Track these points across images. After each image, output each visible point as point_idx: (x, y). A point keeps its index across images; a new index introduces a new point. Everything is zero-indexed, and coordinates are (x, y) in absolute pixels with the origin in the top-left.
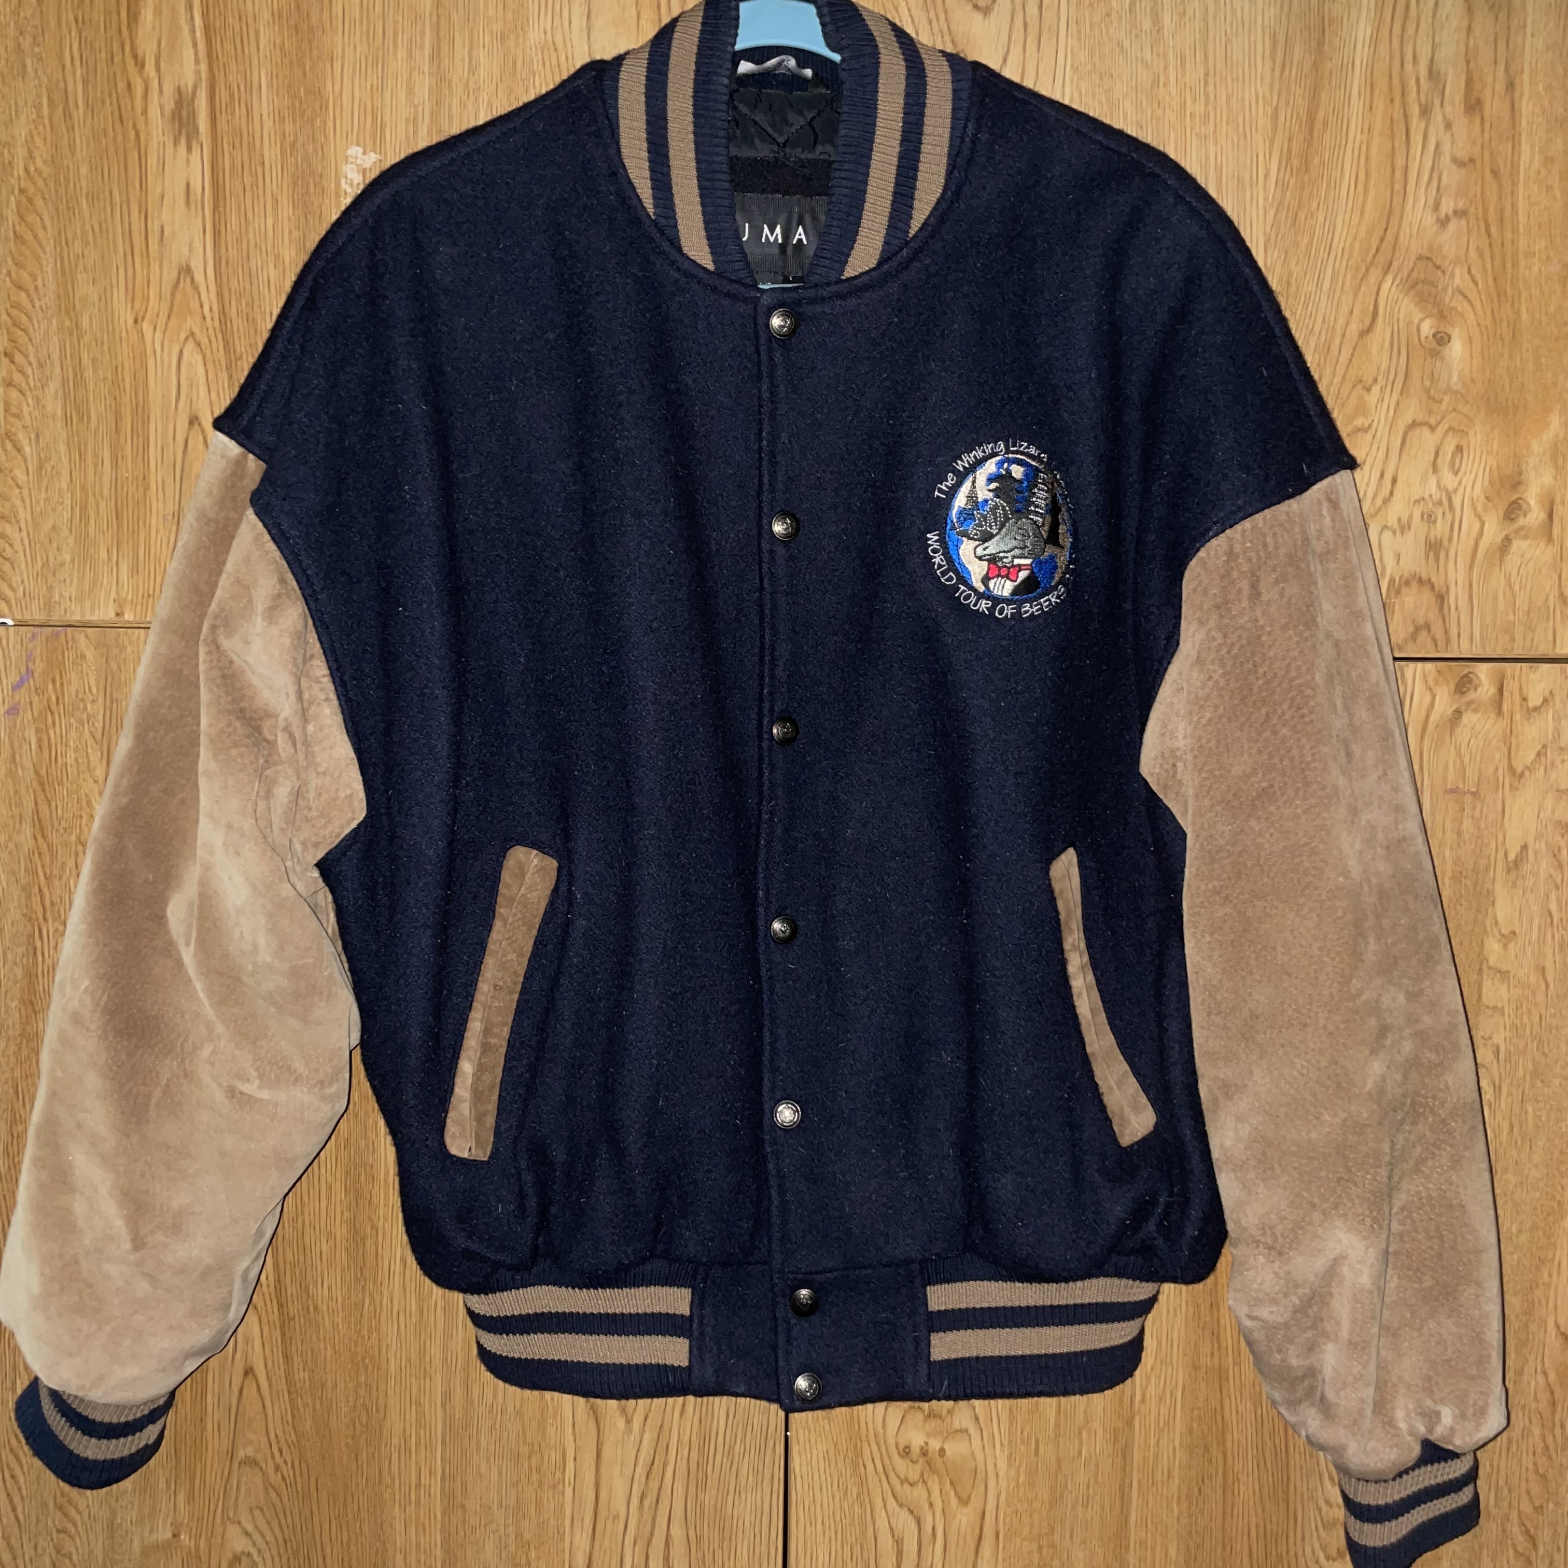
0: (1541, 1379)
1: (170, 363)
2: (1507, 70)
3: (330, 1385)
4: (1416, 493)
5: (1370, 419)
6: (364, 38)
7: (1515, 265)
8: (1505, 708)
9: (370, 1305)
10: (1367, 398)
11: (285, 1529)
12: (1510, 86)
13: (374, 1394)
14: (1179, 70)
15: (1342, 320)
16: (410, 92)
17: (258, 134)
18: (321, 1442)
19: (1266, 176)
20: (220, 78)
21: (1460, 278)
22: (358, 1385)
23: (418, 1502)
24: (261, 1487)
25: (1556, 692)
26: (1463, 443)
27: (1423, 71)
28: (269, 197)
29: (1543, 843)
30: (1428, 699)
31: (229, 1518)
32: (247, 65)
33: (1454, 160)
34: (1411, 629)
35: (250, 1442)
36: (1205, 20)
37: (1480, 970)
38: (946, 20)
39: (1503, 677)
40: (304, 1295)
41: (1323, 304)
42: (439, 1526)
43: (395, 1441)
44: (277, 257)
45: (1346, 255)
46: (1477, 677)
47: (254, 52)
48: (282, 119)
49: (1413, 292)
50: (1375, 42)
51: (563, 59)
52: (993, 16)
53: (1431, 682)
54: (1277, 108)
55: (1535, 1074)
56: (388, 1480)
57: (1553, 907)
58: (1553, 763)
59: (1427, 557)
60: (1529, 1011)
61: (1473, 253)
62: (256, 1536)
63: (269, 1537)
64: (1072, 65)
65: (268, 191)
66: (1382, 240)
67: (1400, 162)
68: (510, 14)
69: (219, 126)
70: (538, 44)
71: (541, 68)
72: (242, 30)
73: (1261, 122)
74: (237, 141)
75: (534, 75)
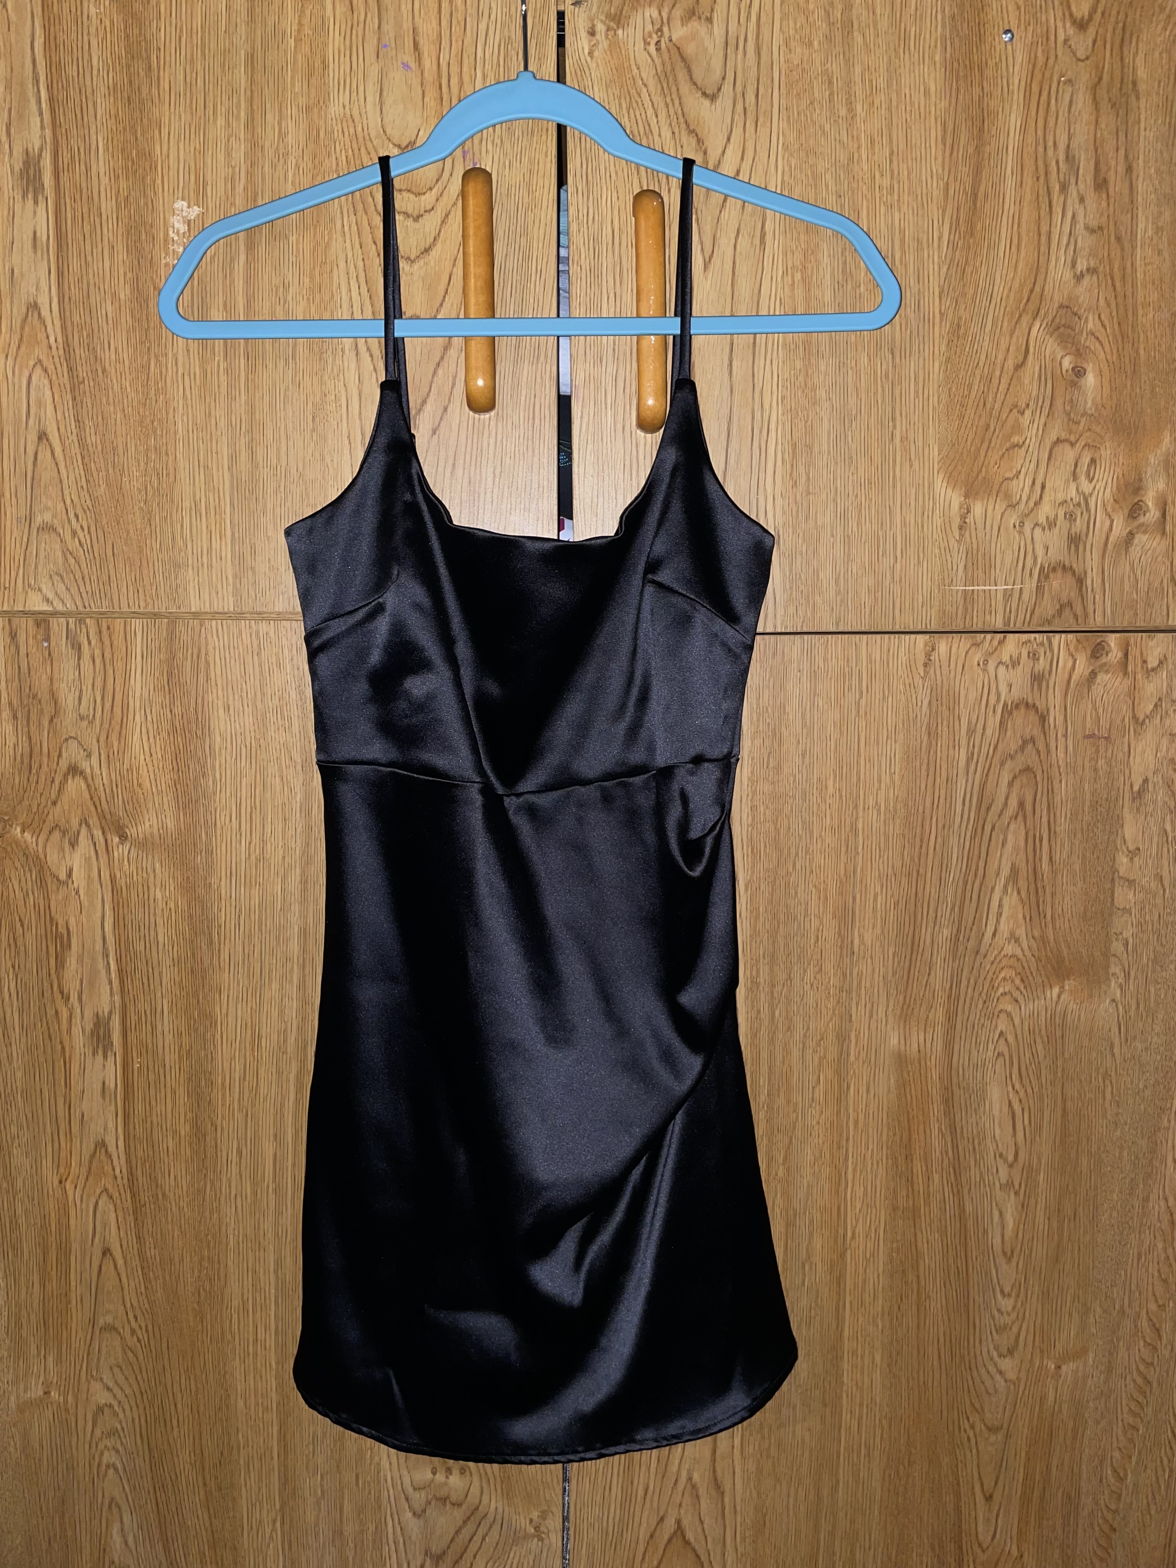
0: (1162, 1203)
1: (20, 387)
2: (1126, 156)
3: (177, 1260)
4: (1060, 497)
5: (1024, 437)
6: (188, 109)
7: (1135, 313)
8: (1130, 668)
9: (211, 1190)
10: (1021, 420)
11: (141, 1382)
12: (1129, 169)
13: (216, 1266)
14: (870, 150)
15: (1001, 357)
16: (228, 154)
17: (95, 190)
18: (171, 1309)
19: (940, 238)
20: (63, 142)
21: (1092, 324)
22: (202, 1259)
23: (255, 1354)
24: (119, 1350)
25: (1169, 656)
26: (1097, 456)
27: (1062, 157)
28: (106, 244)
29: (1160, 776)
30: (1070, 664)
31: (92, 1376)
32: (86, 131)
33: (1087, 228)
34: (1058, 607)
35: (108, 1312)
36: (889, 109)
37: (1113, 879)
38: (680, 104)
39: (1128, 645)
40: (153, 1184)
41: (986, 344)
42: (274, 1373)
43: (235, 1303)
44: (114, 295)
45: (1003, 304)
46: (1109, 645)
47: (92, 119)
48: (117, 178)
49: (1056, 333)
50: (1024, 130)
51: (359, 129)
52: (719, 100)
53: (1072, 649)
54: (947, 183)
55: (1155, 961)
56: (229, 1337)
57: (1168, 827)
58: (1167, 713)
59: (1069, 548)
60: (1151, 911)
61: (1102, 302)
62: (116, 1390)
63: (128, 1391)
64: (783, 144)
65: (105, 239)
66: (1032, 291)
67: (1044, 229)
68: (313, 91)
69: (62, 183)
70: (337, 116)
71: (341, 136)
72: (81, 100)
73: (935, 193)
74: (78, 197)
75: (335, 142)
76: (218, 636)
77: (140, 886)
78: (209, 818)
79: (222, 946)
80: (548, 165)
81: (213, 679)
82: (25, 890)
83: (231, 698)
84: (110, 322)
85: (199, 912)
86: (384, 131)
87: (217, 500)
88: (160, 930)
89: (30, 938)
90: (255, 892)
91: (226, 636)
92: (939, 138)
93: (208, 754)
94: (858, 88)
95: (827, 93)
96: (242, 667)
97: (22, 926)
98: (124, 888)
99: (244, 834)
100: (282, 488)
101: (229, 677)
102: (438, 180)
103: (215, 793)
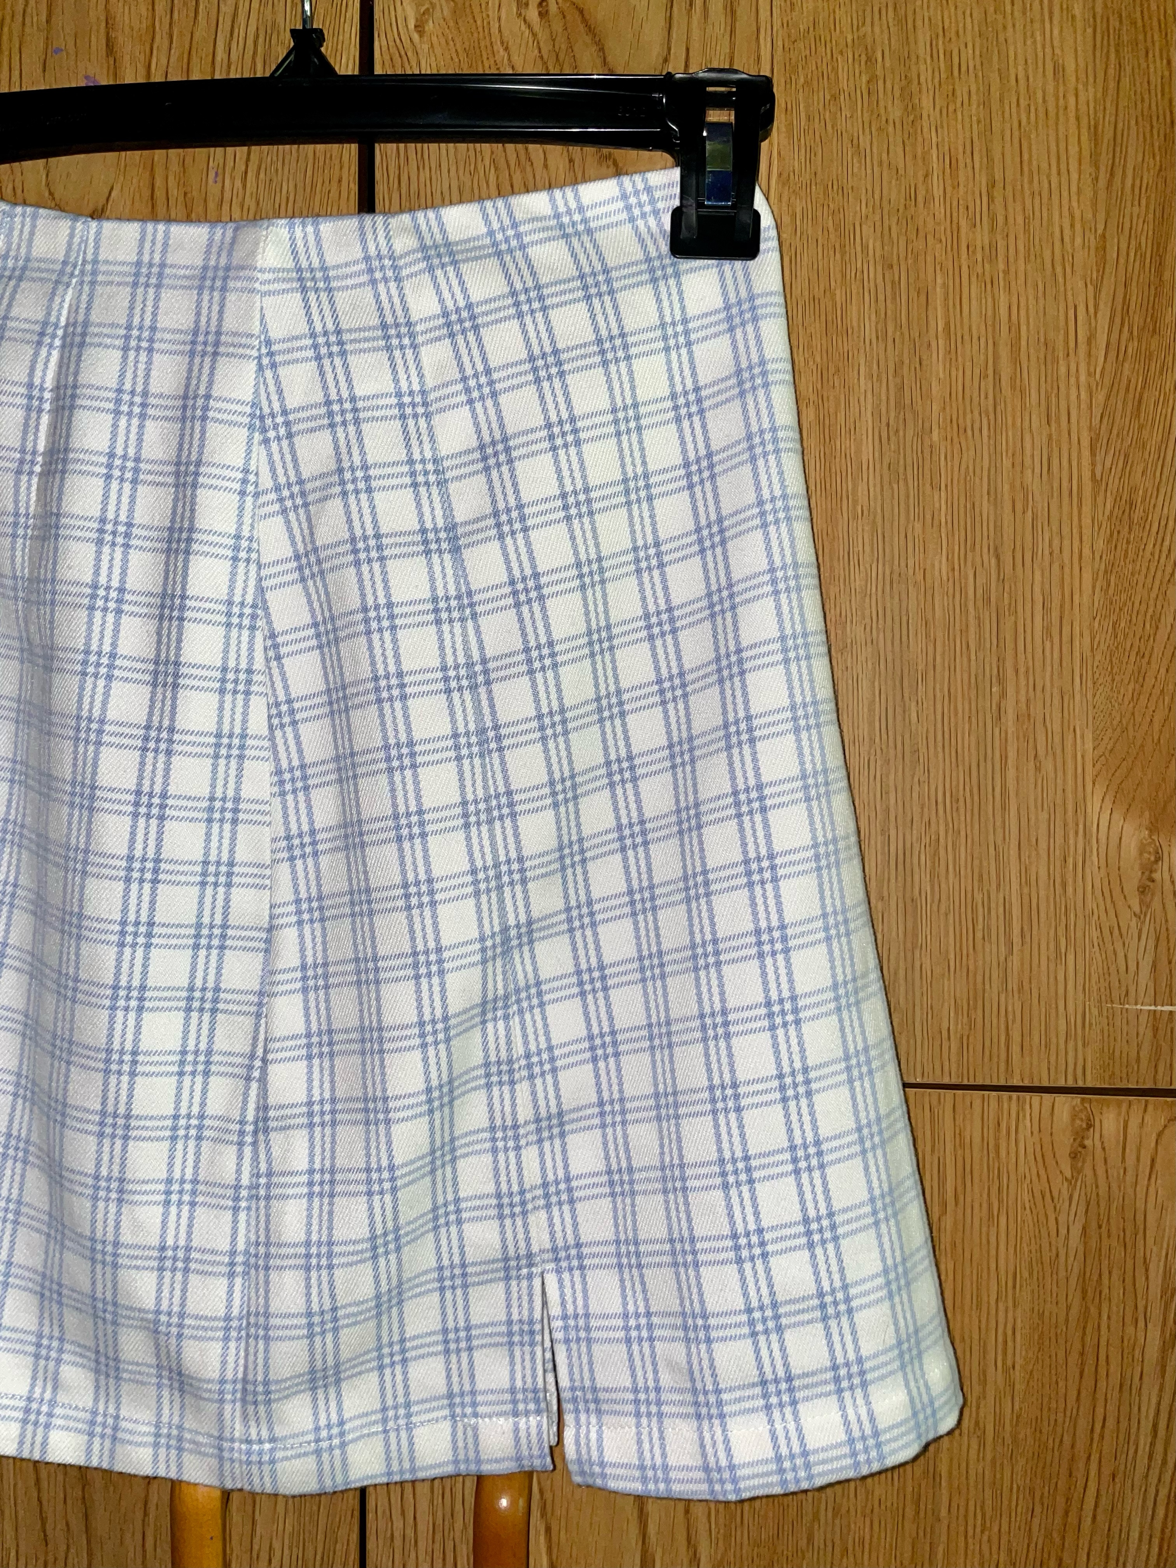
14: (949, 182)
19: (1091, 339)
36: (986, 104)
54: (1103, 236)
64: (780, 175)
73: (1080, 256)
92: (1086, 153)
94: (925, 71)
95: (864, 79)
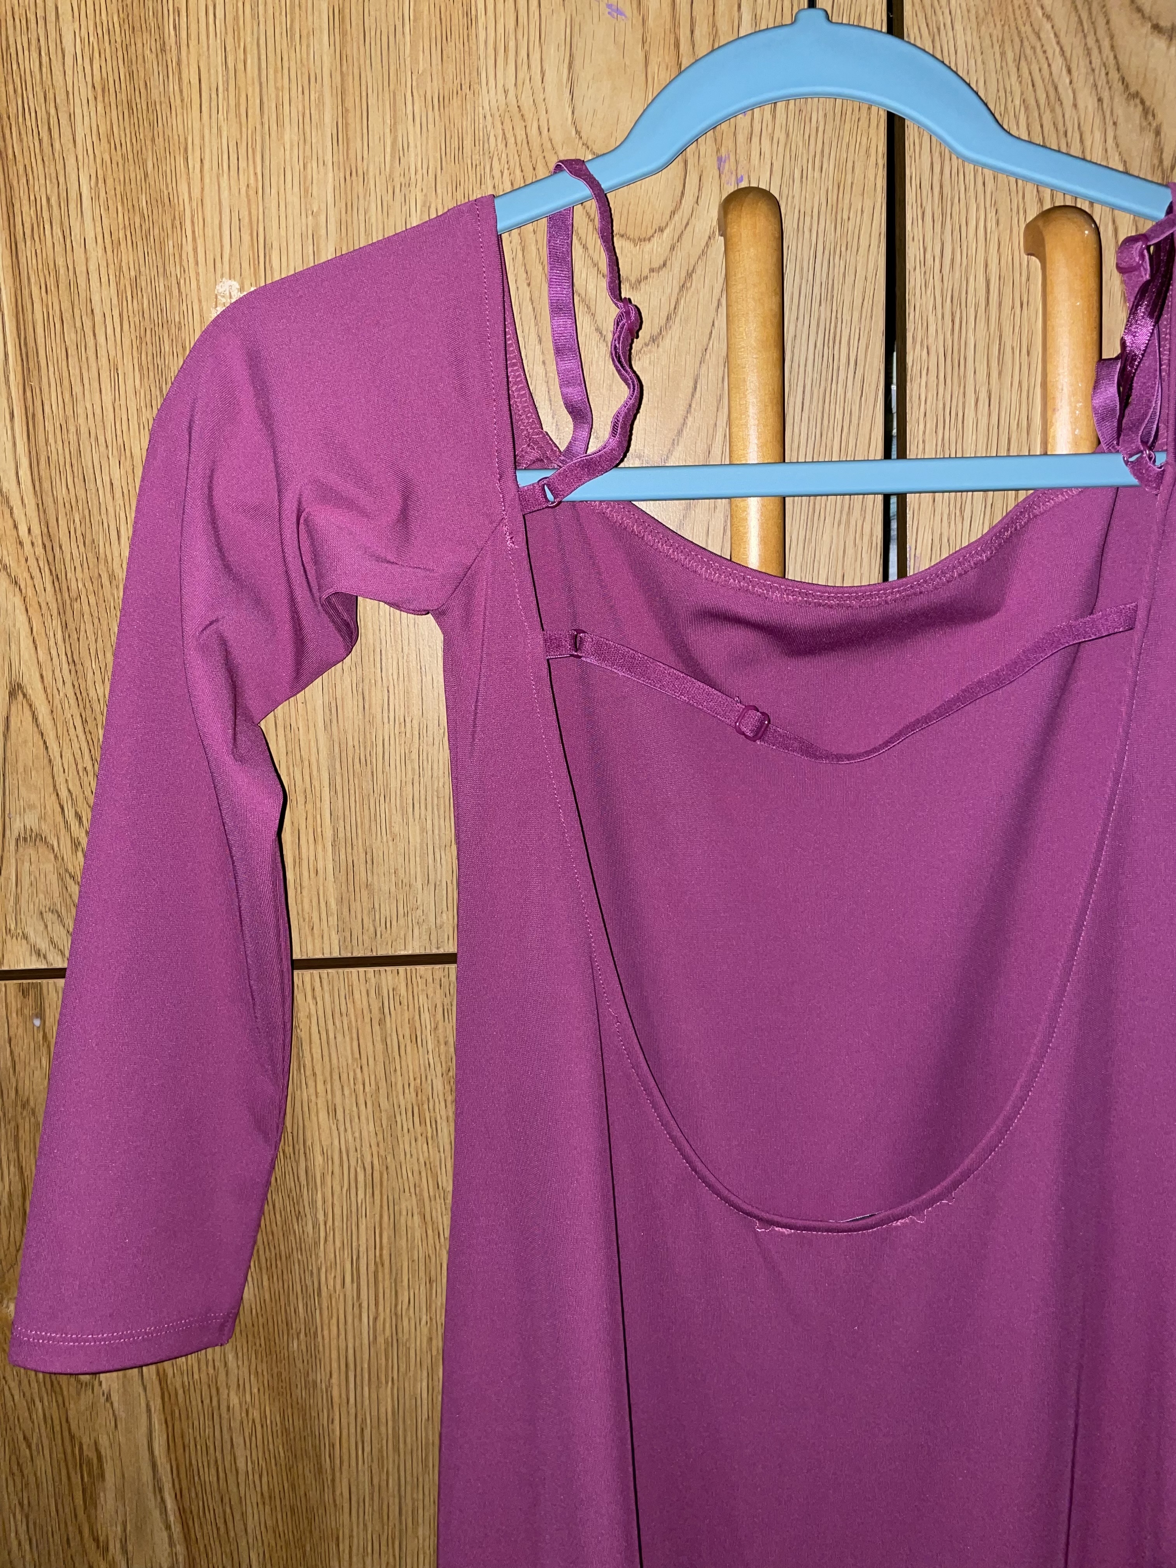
6: (232, 114)
16: (306, 193)
17: (81, 269)
20: (21, 190)
28: (104, 361)
32: (60, 166)
38: (1113, 47)
47: (69, 147)
48: (116, 246)
51: (534, 131)
65: (102, 352)
68: (450, 68)
69: (23, 260)
70: (494, 110)
71: (501, 146)
72: (48, 114)
74: (51, 282)
75: (491, 158)
76: (314, 998)
77: (205, 1388)
78: (309, 1283)
79: (338, 1474)
80: (871, 175)
81: (308, 1064)
82: (28, 1395)
83: (338, 1093)
84: (118, 494)
85: (299, 1423)
86: (578, 132)
87: (307, 778)
88: (240, 1452)
89: (43, 1464)
90: (387, 1392)
91: (327, 996)
93: (304, 1182)
96: (355, 1043)
97: (29, 1447)
98: (180, 1392)
99: (365, 1305)
100: (415, 756)
101: (335, 1061)
102: (673, 213)
103: (316, 1244)
